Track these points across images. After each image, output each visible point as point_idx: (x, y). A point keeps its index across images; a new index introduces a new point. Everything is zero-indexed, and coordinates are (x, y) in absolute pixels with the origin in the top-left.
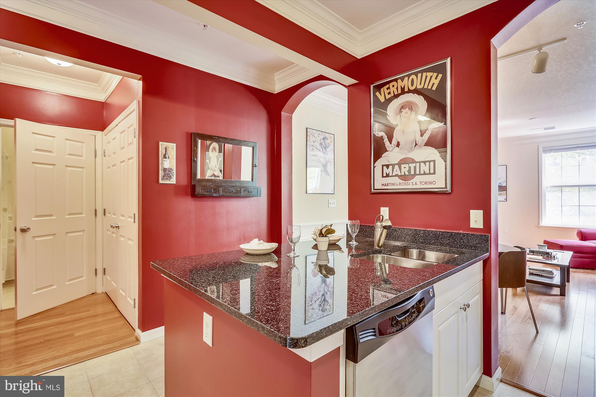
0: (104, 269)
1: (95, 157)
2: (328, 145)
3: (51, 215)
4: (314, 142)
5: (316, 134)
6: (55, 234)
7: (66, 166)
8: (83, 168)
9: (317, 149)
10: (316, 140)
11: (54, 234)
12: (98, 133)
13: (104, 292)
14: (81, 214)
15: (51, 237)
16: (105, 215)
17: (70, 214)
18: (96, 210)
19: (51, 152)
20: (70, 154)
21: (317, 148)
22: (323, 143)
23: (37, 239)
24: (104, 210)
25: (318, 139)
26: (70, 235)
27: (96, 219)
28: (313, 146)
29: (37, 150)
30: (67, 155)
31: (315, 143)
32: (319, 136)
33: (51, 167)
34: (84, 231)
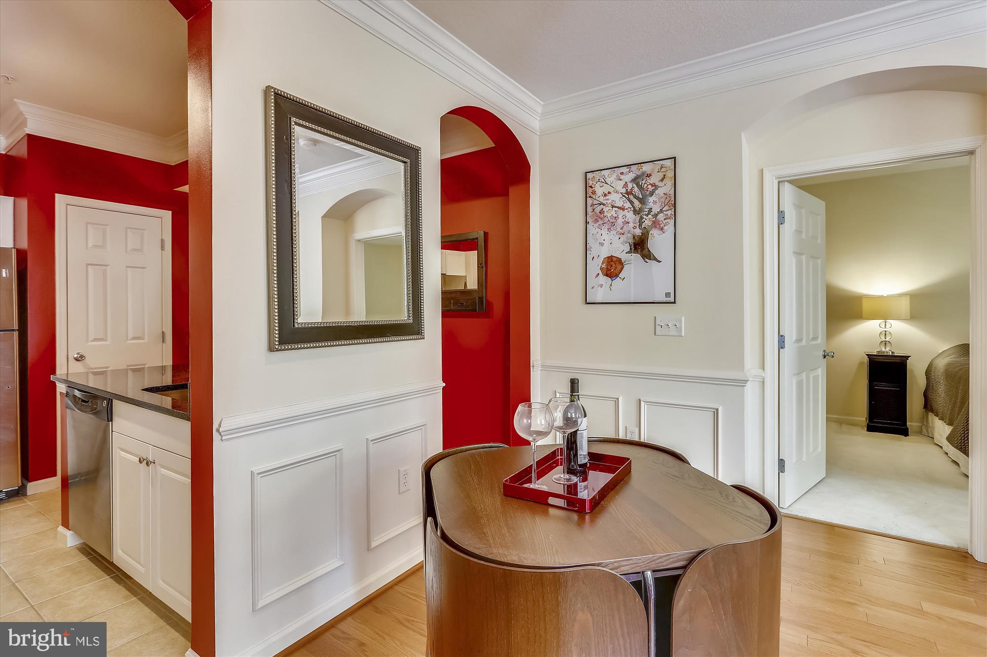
2: (650, 188)
4: (605, 195)
5: (611, 177)
9: (616, 207)
10: (611, 190)
21: (613, 207)
22: (636, 189)
25: (619, 186)
28: (604, 205)
31: (609, 197)
32: (622, 177)
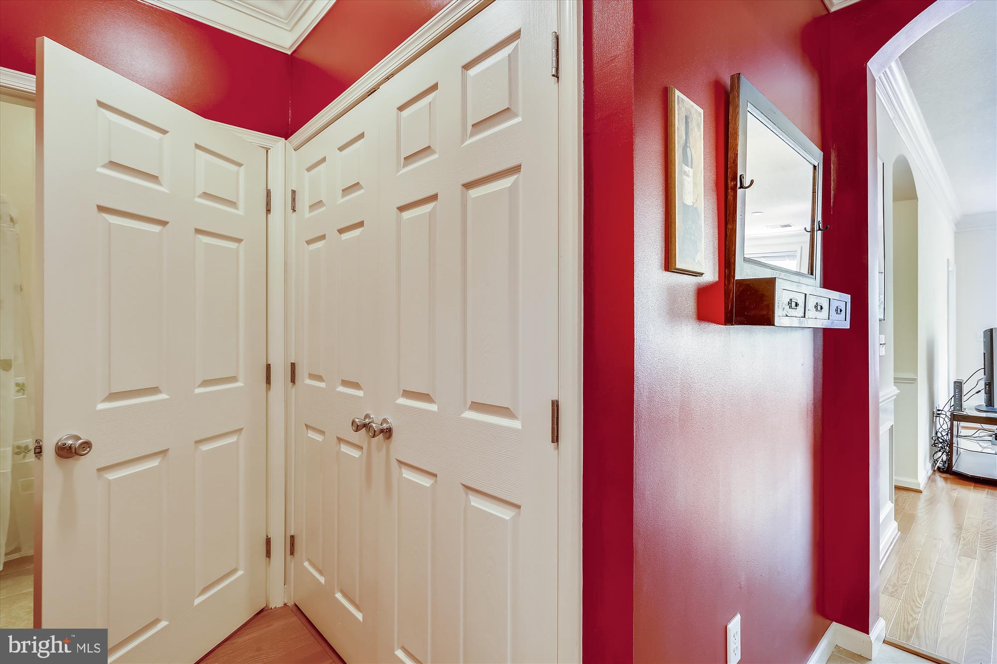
0: (292, 537)
1: (268, 211)
3: (155, 390)
6: (167, 450)
7: (198, 231)
8: (239, 241)
11: (165, 452)
12: (277, 144)
13: (290, 604)
14: (233, 379)
15: (154, 463)
16: (293, 380)
17: (206, 383)
18: (268, 367)
19: (154, 178)
20: (206, 195)
23: (112, 476)
24: (293, 365)
26: (206, 447)
27: (271, 393)
29: (113, 165)
30: (200, 196)
33: (156, 229)
34: (240, 431)
